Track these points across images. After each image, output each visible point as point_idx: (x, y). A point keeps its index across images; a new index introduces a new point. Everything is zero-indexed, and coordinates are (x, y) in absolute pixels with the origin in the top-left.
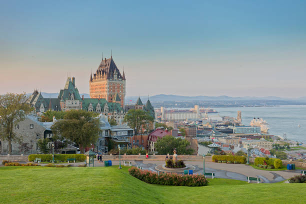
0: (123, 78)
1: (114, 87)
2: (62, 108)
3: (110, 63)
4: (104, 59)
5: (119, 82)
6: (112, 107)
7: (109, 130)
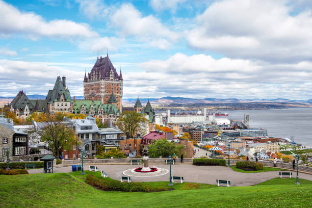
0: (120, 78)
1: (111, 88)
5: (116, 82)
6: (107, 108)
7: (97, 133)
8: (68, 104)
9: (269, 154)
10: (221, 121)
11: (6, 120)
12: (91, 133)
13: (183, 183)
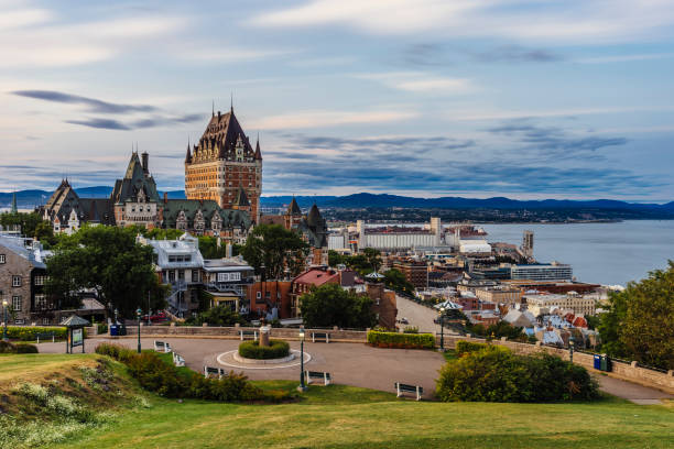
0: (257, 156)
1: (236, 176)
2: (119, 221)
3: (228, 123)
4: (216, 115)
5: (247, 164)
6: (230, 218)
7: (201, 268)
8: (153, 207)
9: (570, 318)
10: (469, 246)
11: (21, 240)
12: (188, 268)
13: (329, 386)
